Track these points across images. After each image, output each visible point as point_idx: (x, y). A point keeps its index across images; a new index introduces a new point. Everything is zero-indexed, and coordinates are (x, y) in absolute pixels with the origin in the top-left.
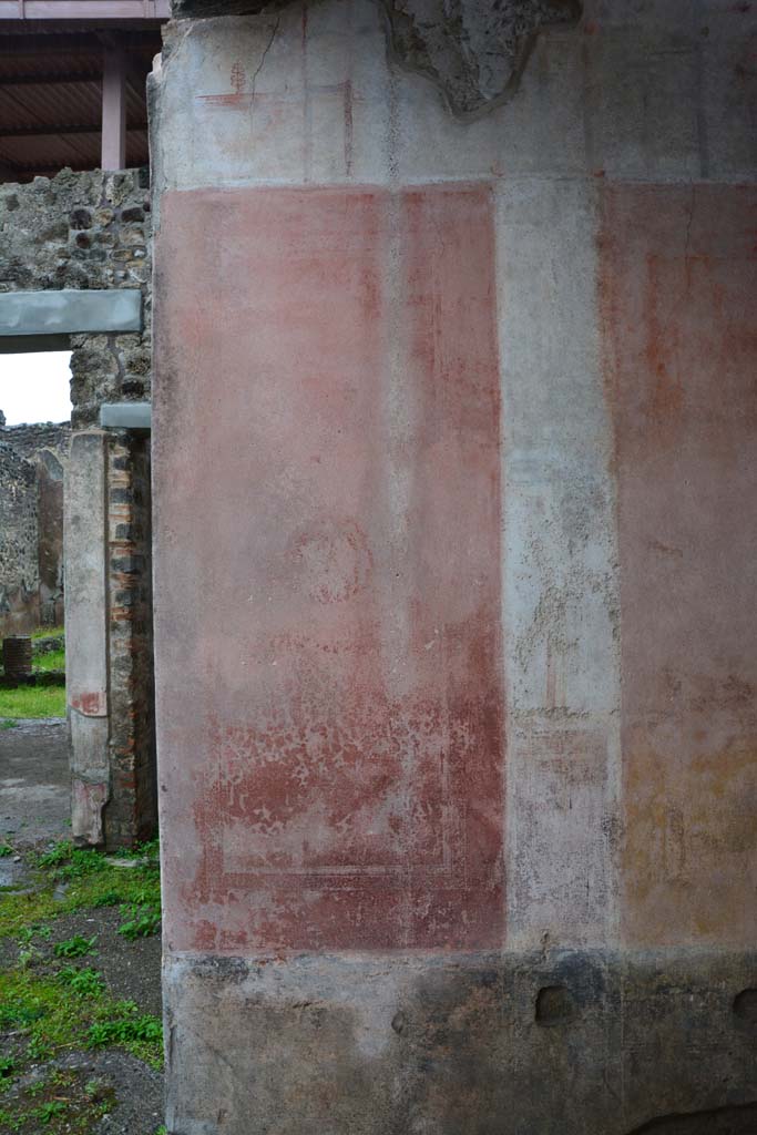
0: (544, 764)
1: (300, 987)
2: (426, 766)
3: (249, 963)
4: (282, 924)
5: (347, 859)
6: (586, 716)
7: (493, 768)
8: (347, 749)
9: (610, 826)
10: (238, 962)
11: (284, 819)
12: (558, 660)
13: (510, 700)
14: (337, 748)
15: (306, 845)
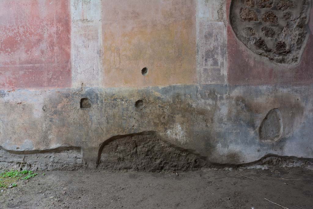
0: (81, 35)
1: (19, 98)
2: (50, 36)
3: (6, 92)
4: (14, 80)
5: (30, 62)
6: (92, 21)
7: (68, 36)
8: (30, 32)
9: (99, 52)
10: (3, 91)
11: (14, 52)
12: (85, 6)
13: (72, 17)
14: (27, 32)
15: (20, 59)
